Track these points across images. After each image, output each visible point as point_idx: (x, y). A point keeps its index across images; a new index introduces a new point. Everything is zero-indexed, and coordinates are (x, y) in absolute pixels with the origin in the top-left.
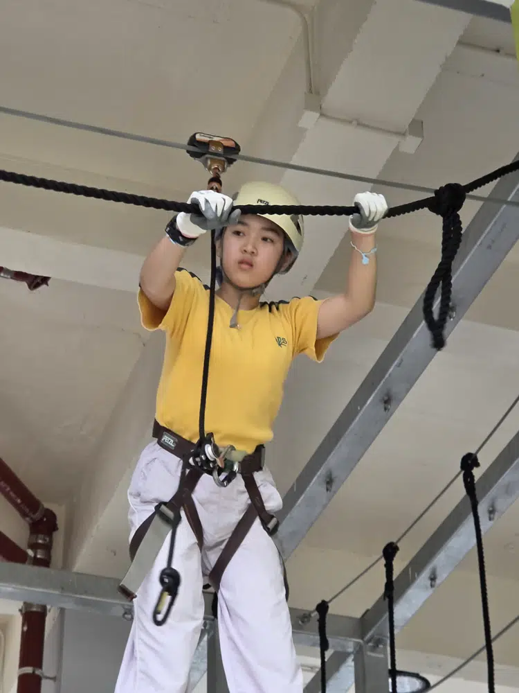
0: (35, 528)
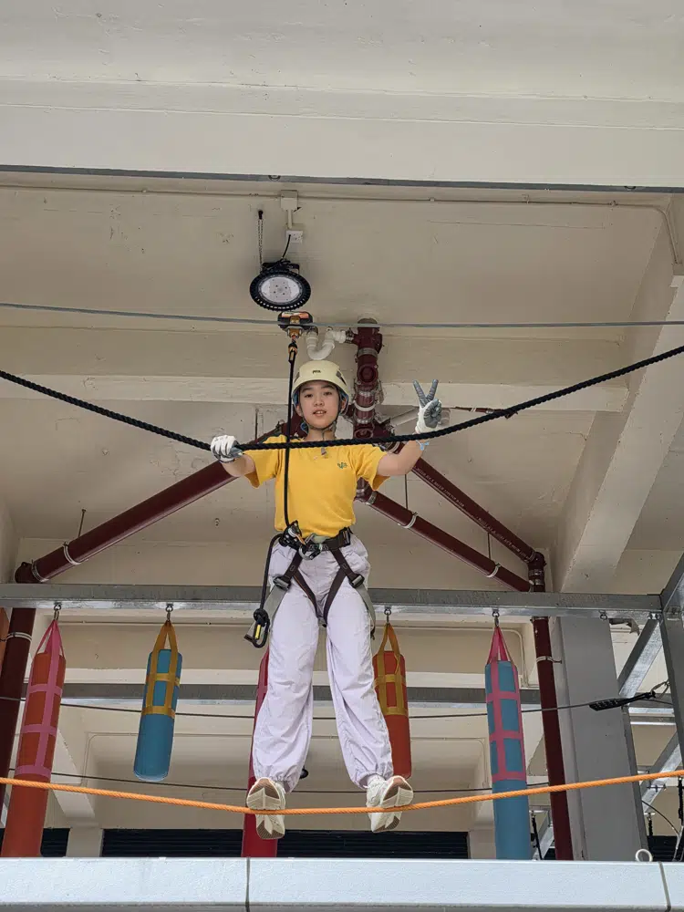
0: (531, 566)
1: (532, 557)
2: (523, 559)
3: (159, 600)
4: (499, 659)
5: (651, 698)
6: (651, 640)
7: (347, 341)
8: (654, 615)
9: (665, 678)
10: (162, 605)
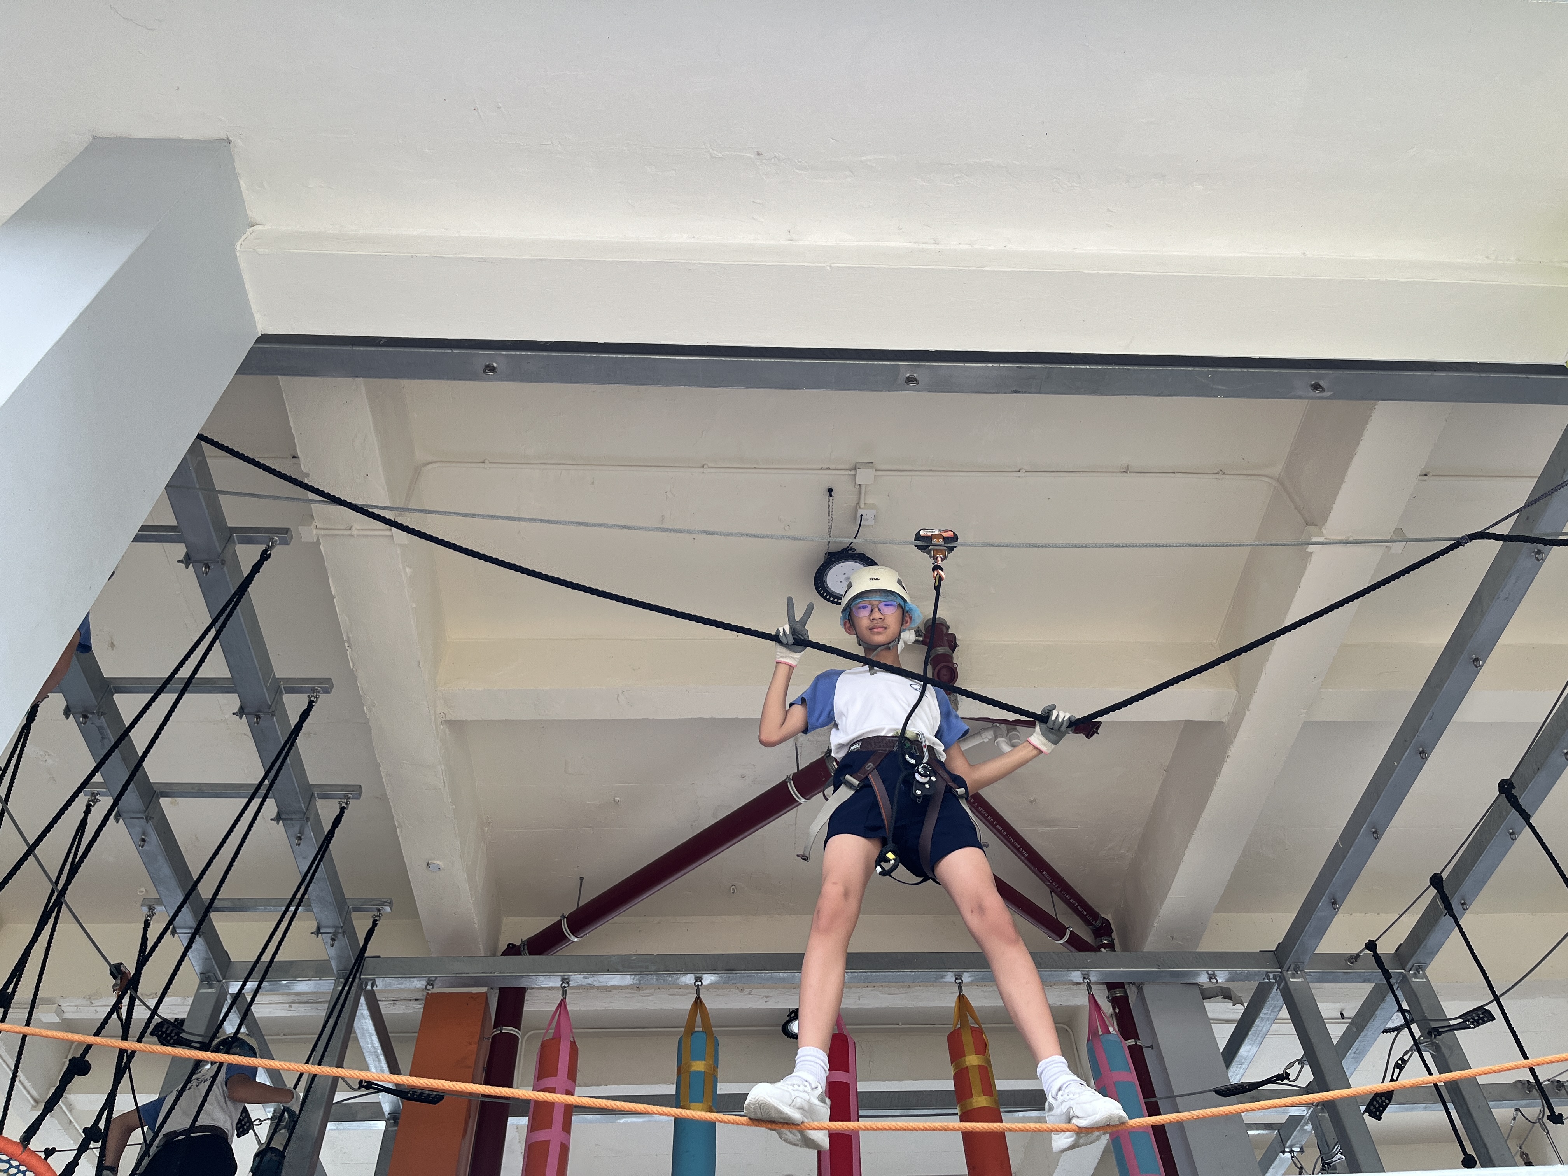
0: (1098, 931)
1: (1098, 923)
2: (1088, 924)
3: (687, 971)
4: (1100, 1033)
5: (1286, 1081)
6: (1264, 1011)
7: (916, 641)
8: (1271, 976)
9: (1300, 1053)
10: (689, 979)
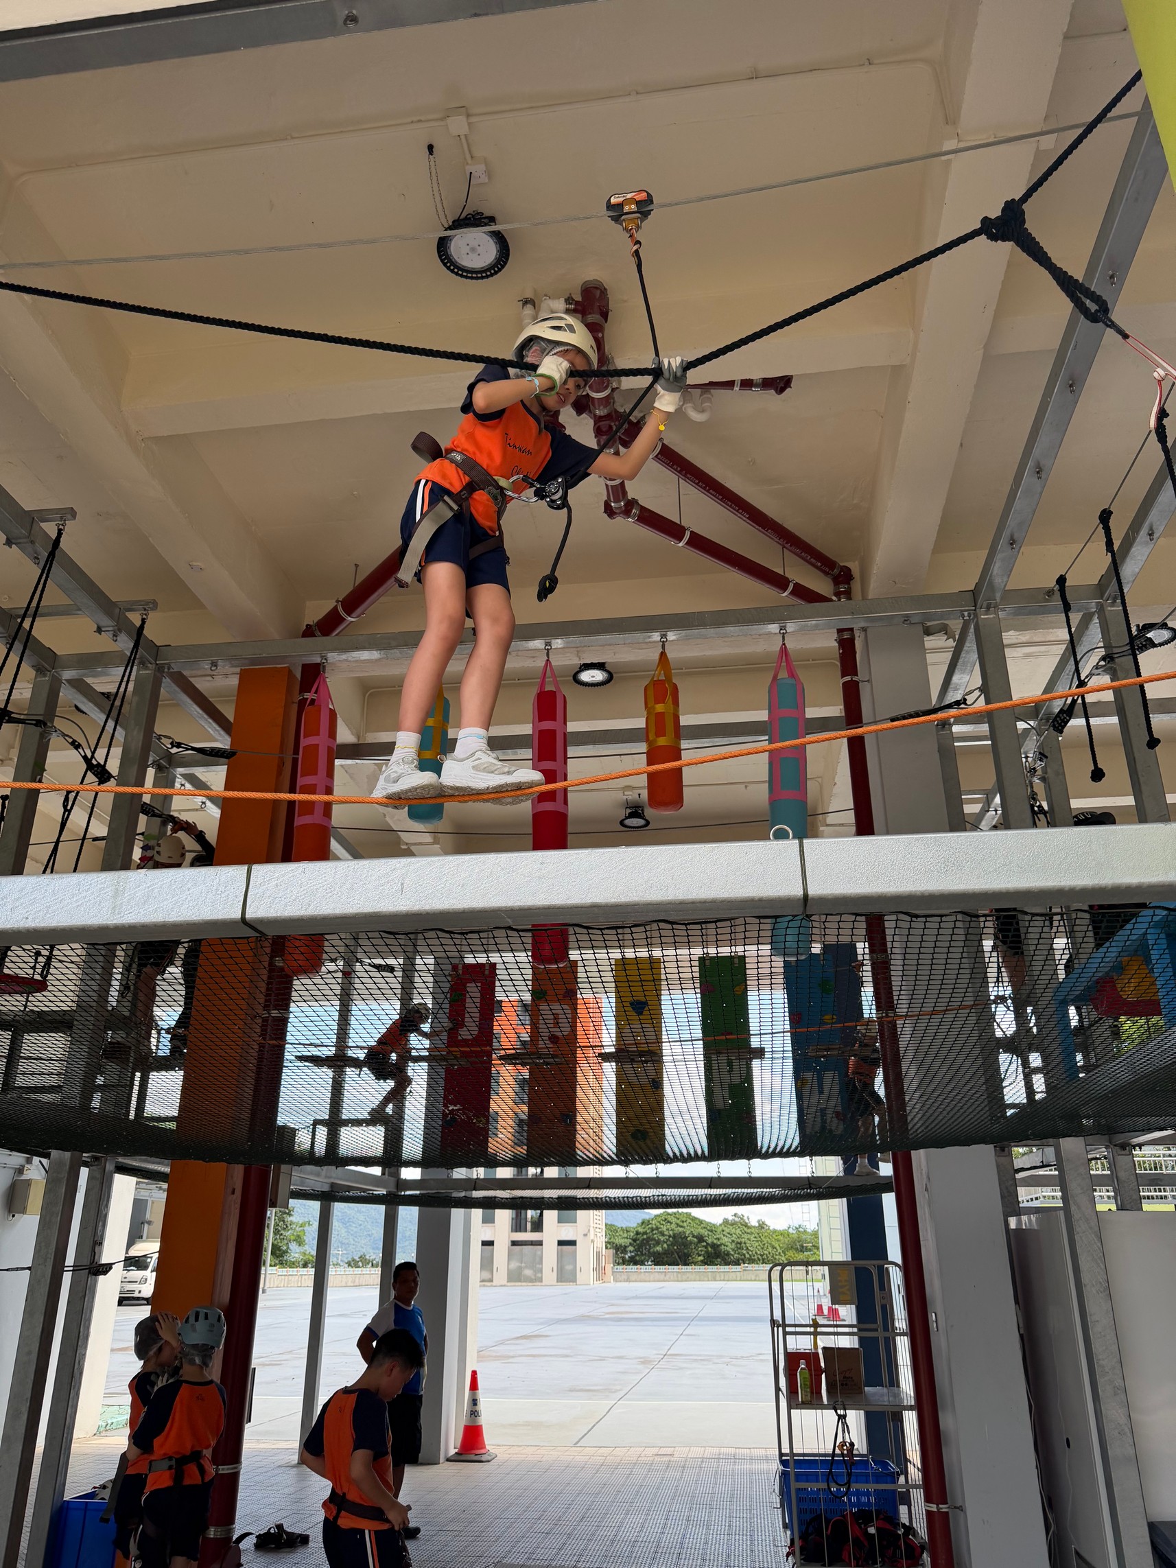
0: (837, 581)
1: (836, 571)
2: (826, 573)
6: (965, 646)
8: (966, 614)
